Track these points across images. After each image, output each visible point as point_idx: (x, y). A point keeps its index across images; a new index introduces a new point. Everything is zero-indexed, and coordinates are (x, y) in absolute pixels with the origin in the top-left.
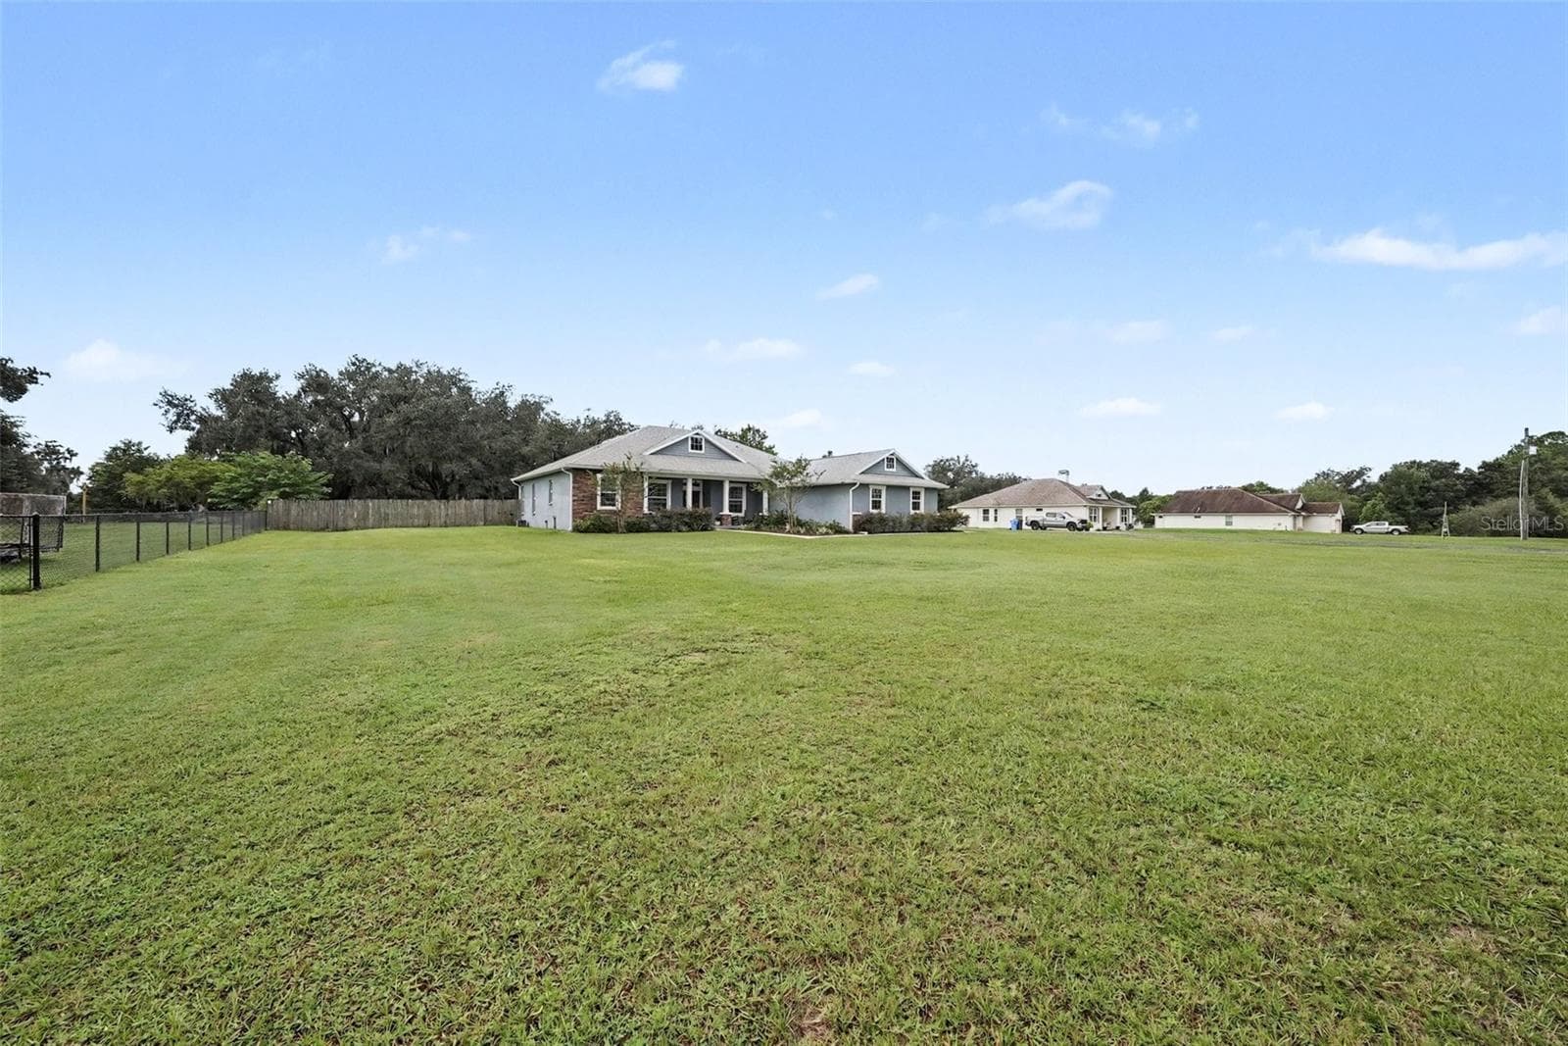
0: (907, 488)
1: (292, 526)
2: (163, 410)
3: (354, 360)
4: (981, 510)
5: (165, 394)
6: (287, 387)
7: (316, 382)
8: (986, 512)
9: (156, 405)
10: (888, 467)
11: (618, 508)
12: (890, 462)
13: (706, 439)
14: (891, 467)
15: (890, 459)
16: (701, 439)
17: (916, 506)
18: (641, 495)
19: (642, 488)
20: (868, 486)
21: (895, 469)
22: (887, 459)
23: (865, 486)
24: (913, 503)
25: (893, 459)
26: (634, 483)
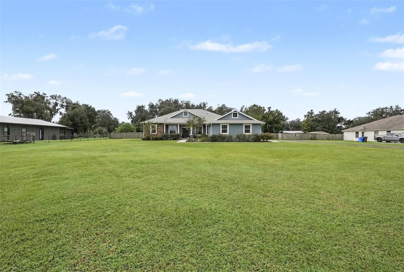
0: (242, 124)
1: (114, 138)
2: (128, 115)
4: (355, 133)
5: (129, 112)
6: (147, 108)
7: (151, 106)
8: (357, 133)
9: (127, 114)
10: (233, 117)
11: (156, 133)
12: (235, 114)
13: (189, 112)
14: (235, 117)
15: (235, 113)
16: (187, 112)
17: (247, 131)
18: (162, 130)
19: (163, 128)
20: (220, 124)
21: (238, 117)
22: (234, 113)
23: (219, 124)
24: (245, 130)
25: (237, 113)
26: (161, 127)
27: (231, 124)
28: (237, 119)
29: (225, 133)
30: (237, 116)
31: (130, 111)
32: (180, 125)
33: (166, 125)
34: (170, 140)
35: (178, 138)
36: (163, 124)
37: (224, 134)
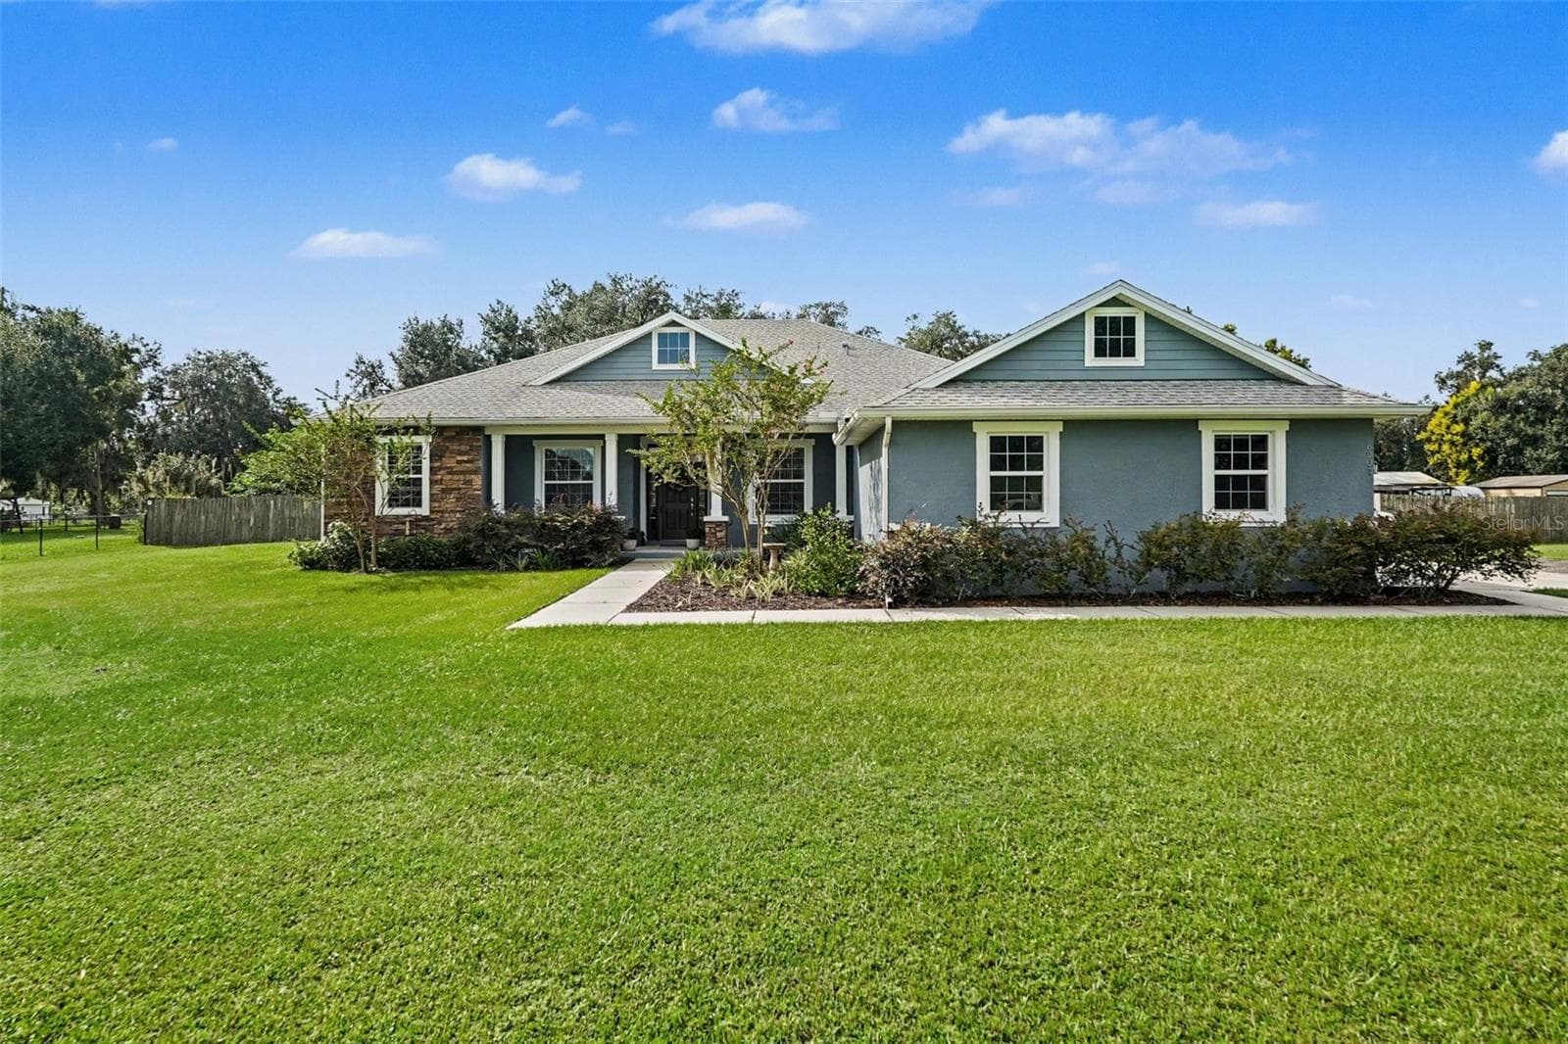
0: (1181, 426)
2: (353, 383)
3: (552, 288)
5: (360, 361)
7: (503, 326)
9: (348, 375)
10: (1100, 351)
11: (424, 510)
12: (1115, 331)
13: (697, 333)
14: (1115, 353)
15: (1115, 320)
16: (685, 336)
17: (1244, 492)
18: (478, 481)
19: (481, 464)
20: (976, 427)
21: (1139, 360)
22: (1100, 322)
23: (960, 428)
24: (1220, 482)
25: (1130, 322)
26: (461, 453)
27: (1075, 428)
28: (1137, 378)
29: (1029, 517)
30: (1130, 352)
31: (371, 357)
32: (619, 436)
33: (510, 442)
34: (526, 569)
35: (598, 547)
36: (478, 430)
37: (1011, 518)
